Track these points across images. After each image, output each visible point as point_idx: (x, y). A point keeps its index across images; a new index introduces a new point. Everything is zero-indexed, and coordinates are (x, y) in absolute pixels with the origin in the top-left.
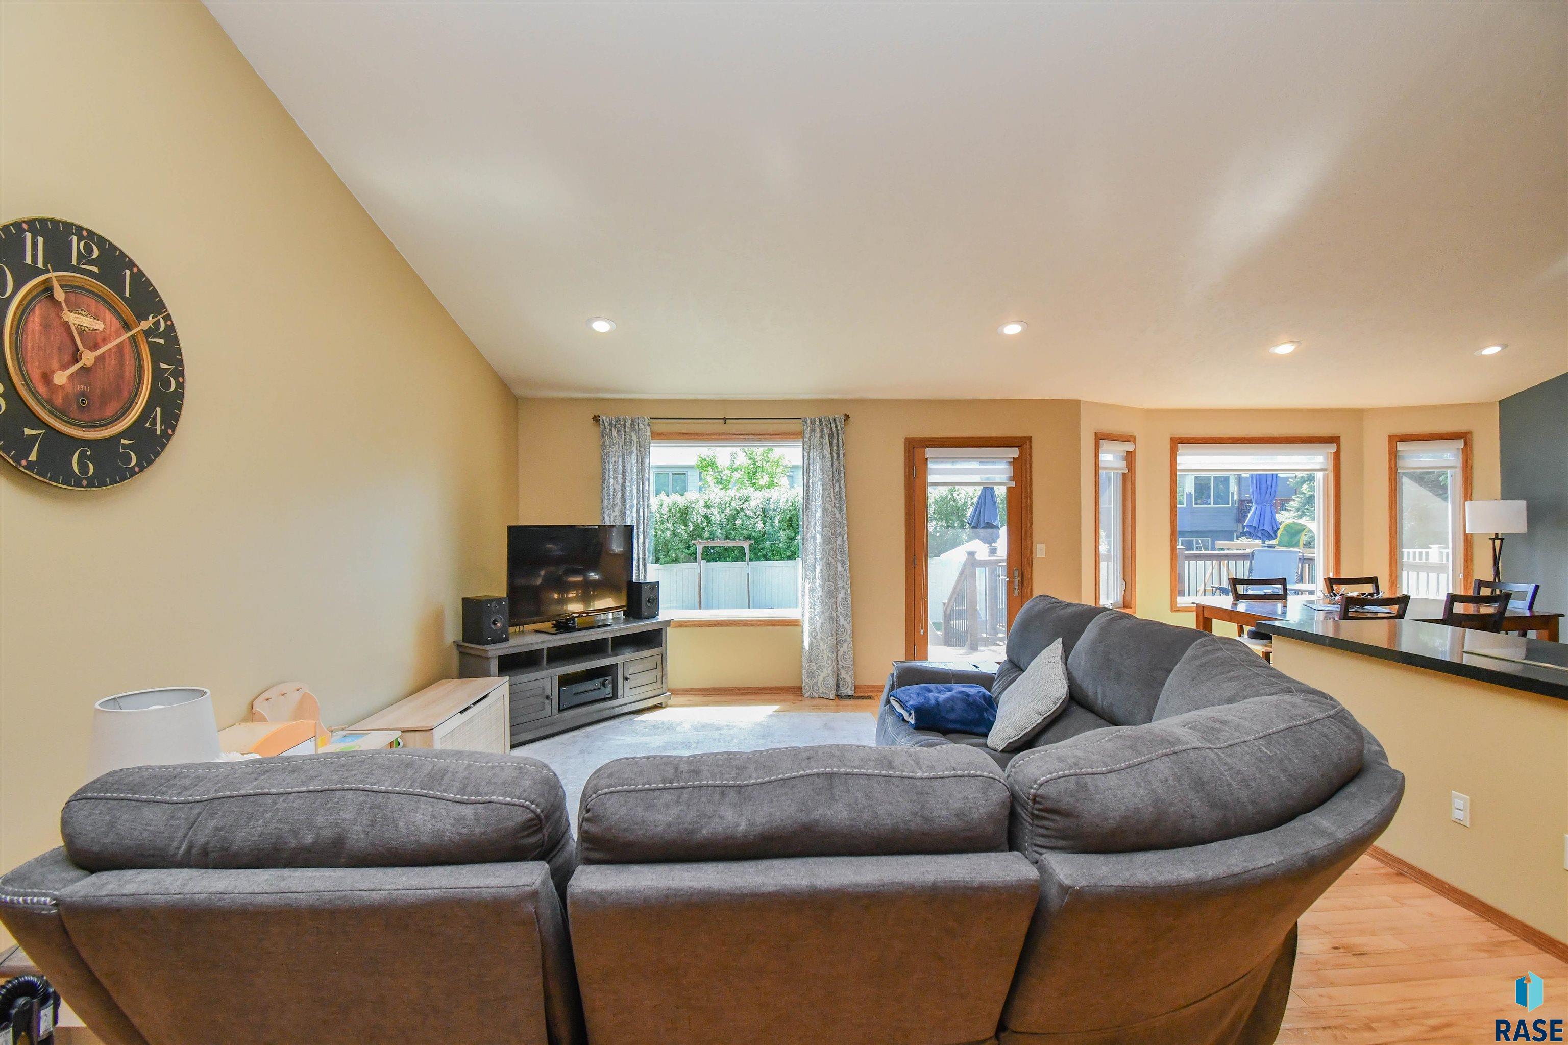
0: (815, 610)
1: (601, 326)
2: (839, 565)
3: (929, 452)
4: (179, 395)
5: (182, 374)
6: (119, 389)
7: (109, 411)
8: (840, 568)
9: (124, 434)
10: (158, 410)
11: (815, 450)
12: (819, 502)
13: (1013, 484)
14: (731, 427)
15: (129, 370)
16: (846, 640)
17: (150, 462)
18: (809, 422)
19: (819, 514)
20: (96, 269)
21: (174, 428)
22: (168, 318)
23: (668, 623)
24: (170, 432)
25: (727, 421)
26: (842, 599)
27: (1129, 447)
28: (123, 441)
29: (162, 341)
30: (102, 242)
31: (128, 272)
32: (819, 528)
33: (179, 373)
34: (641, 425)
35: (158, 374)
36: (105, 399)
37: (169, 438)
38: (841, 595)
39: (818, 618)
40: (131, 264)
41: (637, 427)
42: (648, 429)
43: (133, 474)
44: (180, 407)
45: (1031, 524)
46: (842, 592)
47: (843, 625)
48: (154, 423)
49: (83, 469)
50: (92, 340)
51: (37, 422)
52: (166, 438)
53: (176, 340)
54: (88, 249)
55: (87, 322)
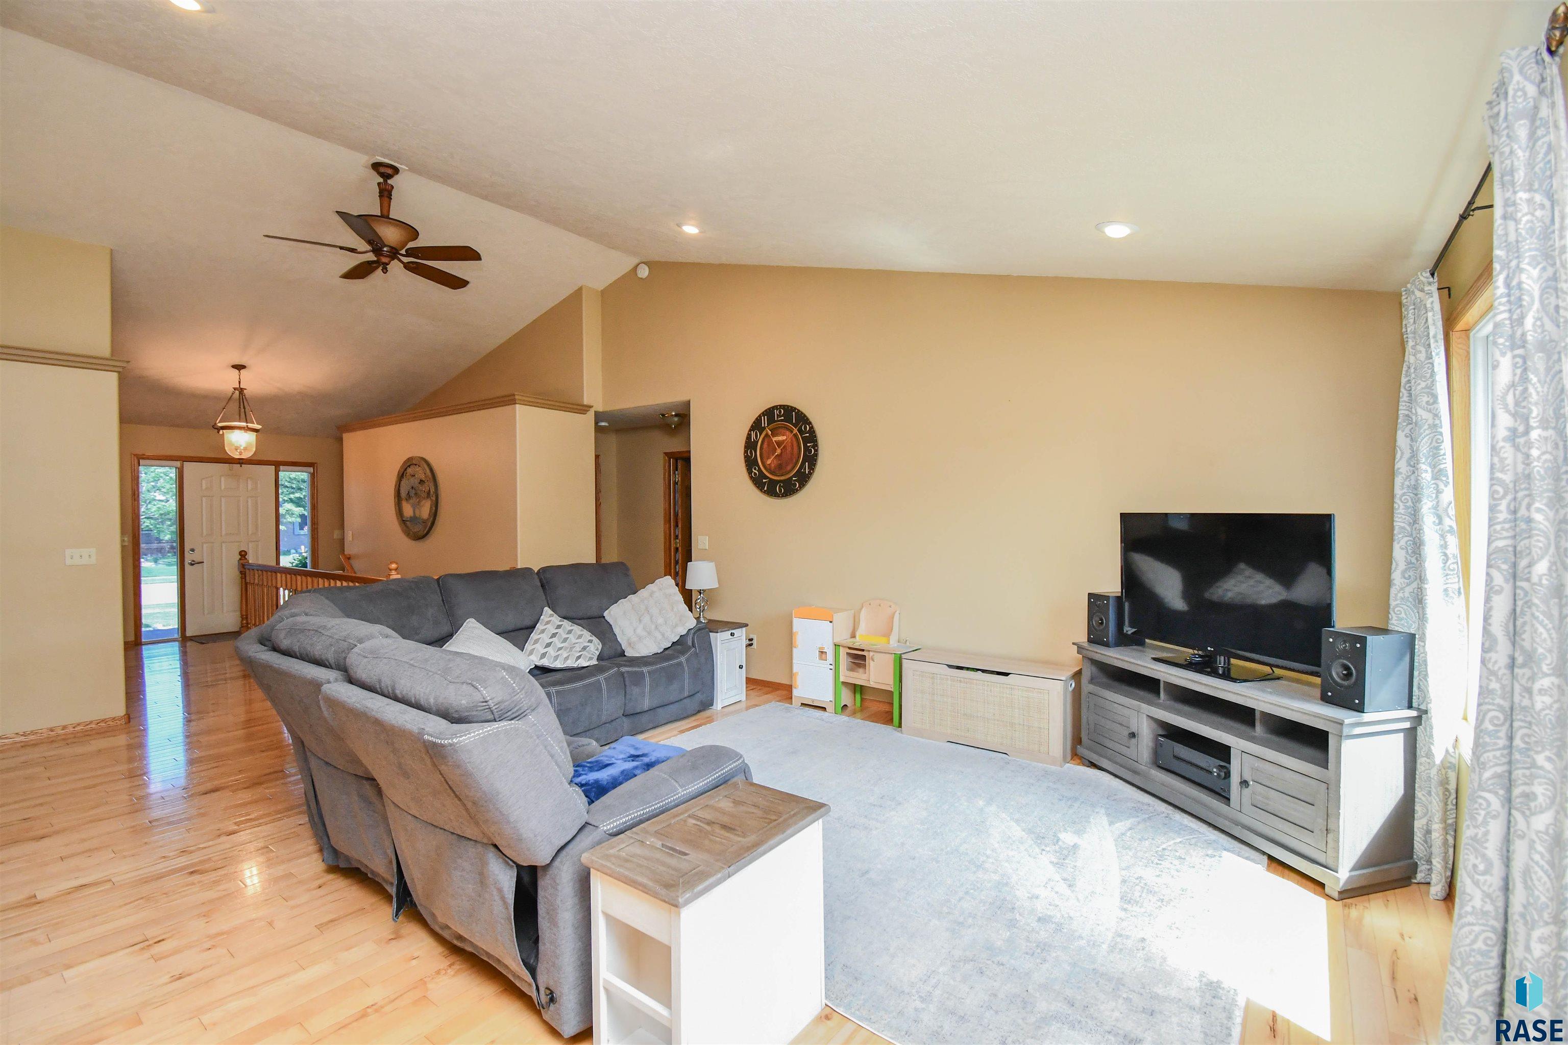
4: (816, 455)
6: (793, 459)
7: (789, 468)
9: (794, 476)
10: (807, 463)
15: (796, 451)
17: (804, 485)
20: (782, 418)
21: (813, 469)
22: (810, 423)
24: (812, 471)
28: (794, 478)
29: (808, 435)
30: (784, 407)
31: (794, 413)
33: (816, 446)
35: (807, 449)
36: (787, 464)
37: (812, 474)
40: (795, 409)
43: (797, 490)
44: (817, 460)
48: (806, 469)
49: (780, 491)
50: (779, 443)
51: (766, 477)
52: (810, 474)
53: (814, 432)
54: (780, 412)
55: (780, 438)
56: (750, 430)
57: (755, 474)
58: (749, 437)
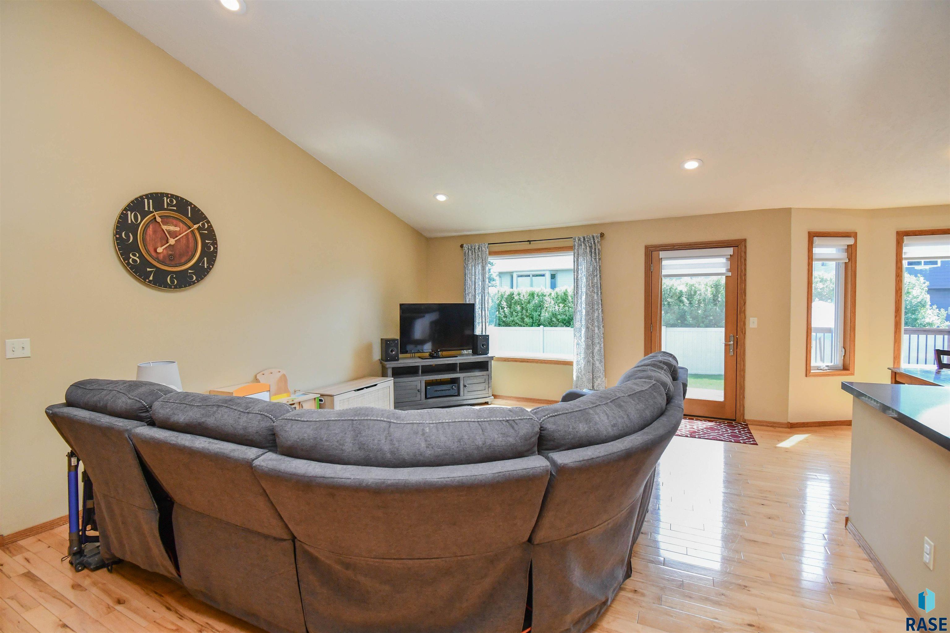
0: (581, 356)
1: (441, 198)
2: (596, 329)
3: (662, 254)
4: (215, 252)
5: (216, 244)
6: (188, 252)
7: (183, 260)
8: (596, 331)
9: (190, 268)
10: (205, 258)
11: (581, 257)
12: (584, 290)
13: (730, 274)
14: (533, 246)
15: (192, 245)
16: (600, 377)
17: (202, 279)
18: (577, 239)
19: (584, 297)
20: (175, 208)
21: (213, 265)
22: (208, 222)
23: (492, 358)
24: (211, 267)
25: (531, 242)
26: (598, 350)
27: (851, 241)
28: (189, 271)
29: (206, 232)
30: (177, 197)
31: (189, 207)
32: (584, 306)
33: (215, 243)
34: (483, 248)
35: (204, 245)
36: (181, 256)
37: (211, 269)
38: (597, 348)
39: (582, 361)
40: (191, 204)
41: (480, 249)
42: (487, 250)
43: (194, 283)
44: (216, 257)
45: (745, 303)
46: (598, 346)
47: (598, 367)
48: (203, 263)
49: (172, 282)
50: (173, 235)
51: (152, 266)
52: (209, 269)
53: (213, 231)
54: (171, 201)
55: (172, 228)
56: (125, 209)
57: (134, 261)
58: (123, 217)
